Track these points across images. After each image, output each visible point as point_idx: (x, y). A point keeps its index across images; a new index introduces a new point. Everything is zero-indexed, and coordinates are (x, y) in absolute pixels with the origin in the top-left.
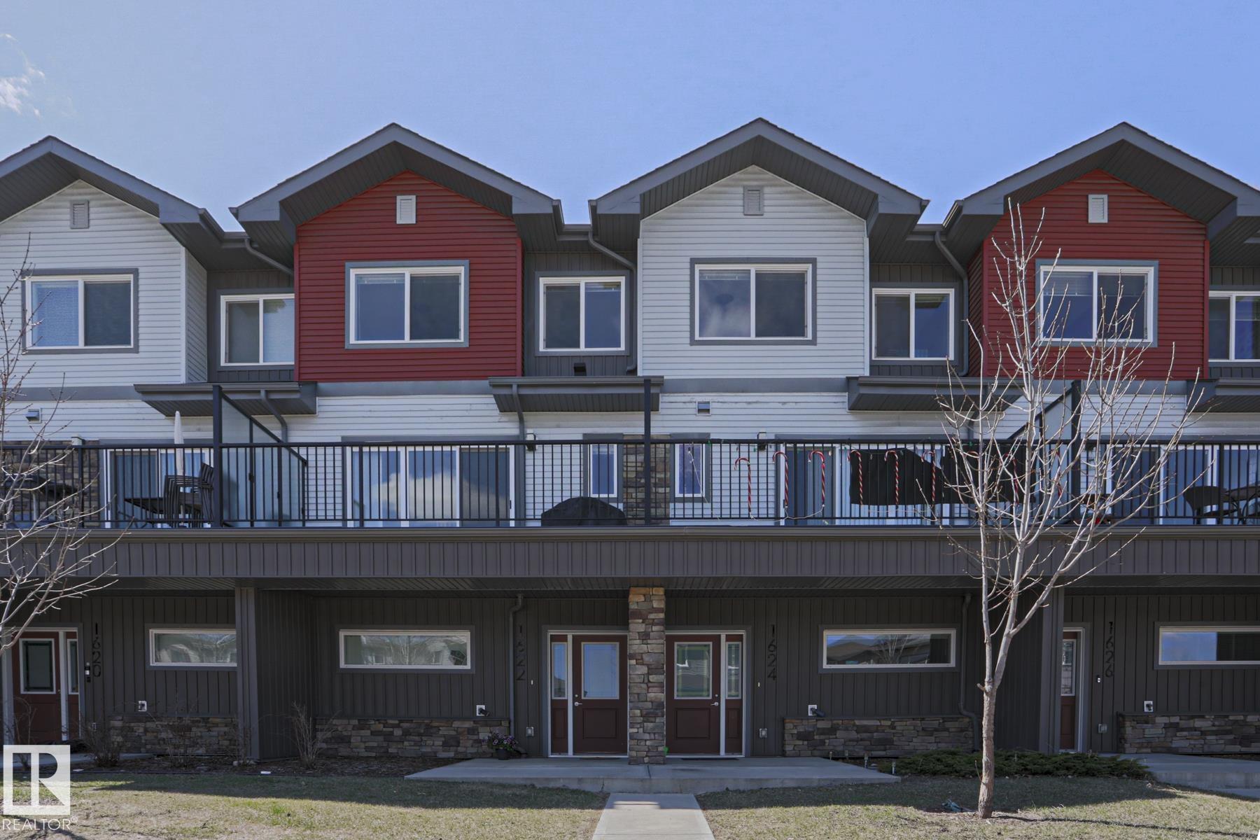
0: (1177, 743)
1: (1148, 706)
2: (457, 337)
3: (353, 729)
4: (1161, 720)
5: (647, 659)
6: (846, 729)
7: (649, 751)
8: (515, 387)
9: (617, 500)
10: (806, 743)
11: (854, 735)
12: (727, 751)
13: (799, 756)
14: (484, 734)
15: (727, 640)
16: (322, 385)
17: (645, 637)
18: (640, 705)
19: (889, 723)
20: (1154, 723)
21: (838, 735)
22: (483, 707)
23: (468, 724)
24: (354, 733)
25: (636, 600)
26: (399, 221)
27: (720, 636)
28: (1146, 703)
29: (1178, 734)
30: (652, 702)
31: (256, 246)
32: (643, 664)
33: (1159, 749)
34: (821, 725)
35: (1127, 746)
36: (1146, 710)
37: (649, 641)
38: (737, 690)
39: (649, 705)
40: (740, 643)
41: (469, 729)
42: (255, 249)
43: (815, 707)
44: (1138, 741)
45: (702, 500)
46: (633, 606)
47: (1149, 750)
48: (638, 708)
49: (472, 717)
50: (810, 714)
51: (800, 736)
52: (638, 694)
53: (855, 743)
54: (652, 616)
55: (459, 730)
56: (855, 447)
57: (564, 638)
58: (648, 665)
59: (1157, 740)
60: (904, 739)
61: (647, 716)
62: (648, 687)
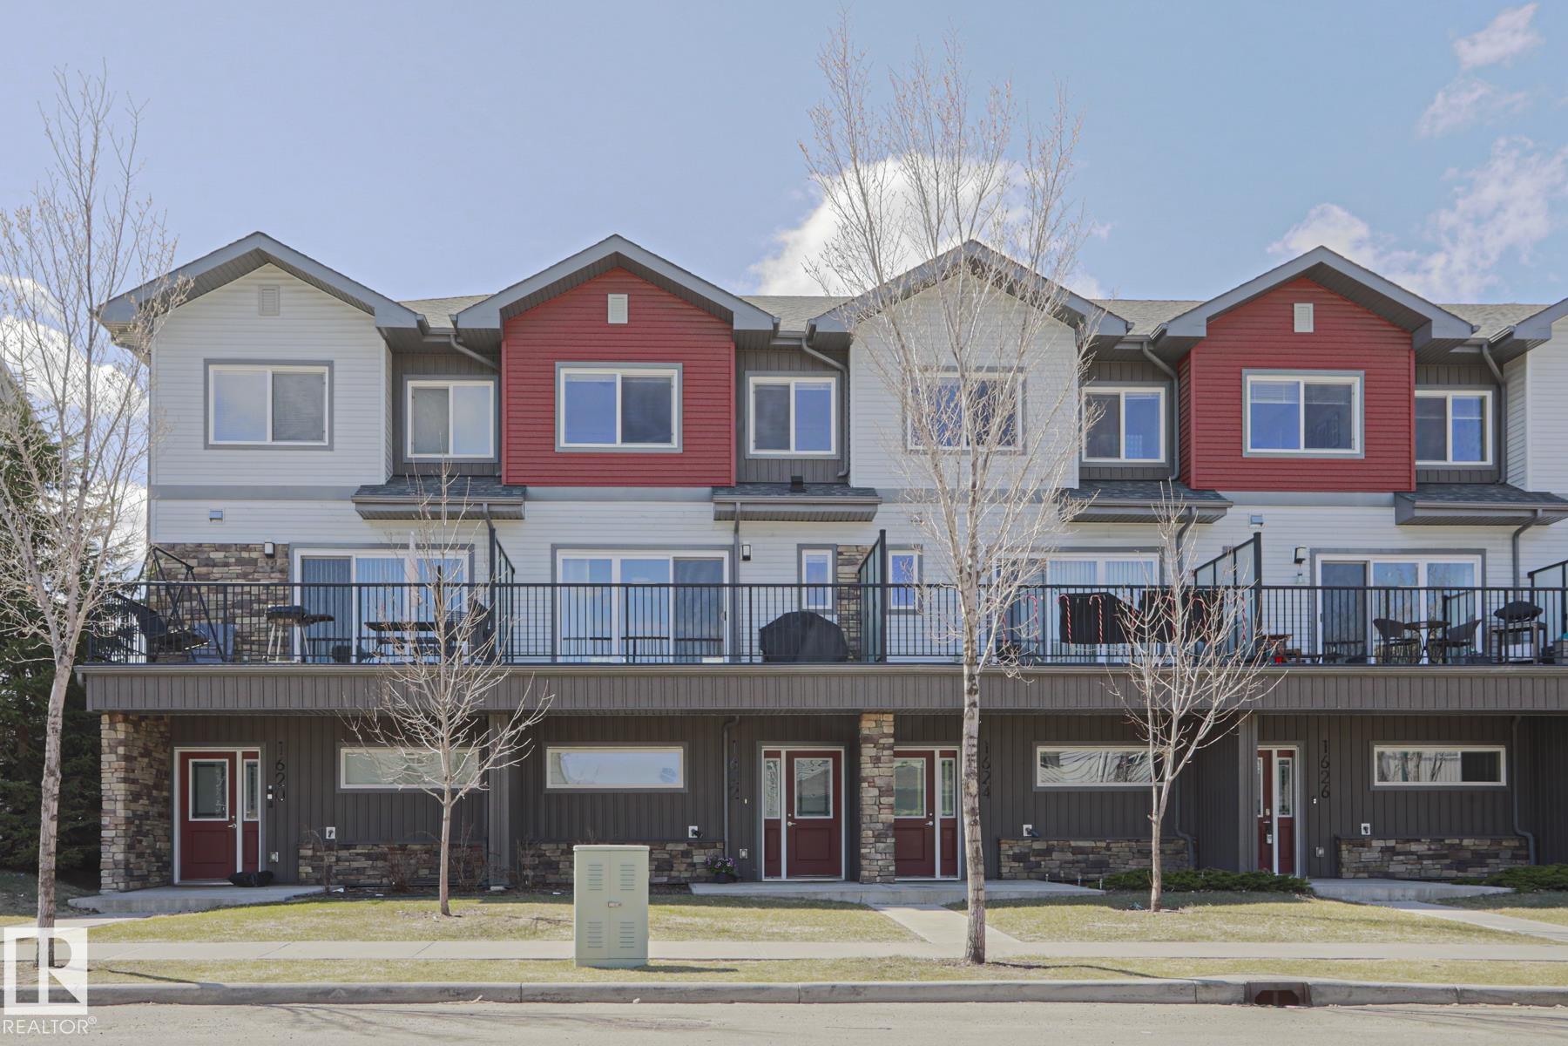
0: (1394, 868)
1: (1365, 828)
2: (668, 440)
3: (562, 854)
4: (1378, 844)
5: (878, 782)
6: (1062, 850)
7: (881, 870)
8: (738, 505)
9: (832, 612)
10: (1021, 864)
11: (1069, 856)
12: (942, 874)
13: (1015, 879)
14: (699, 857)
15: (941, 756)
16: (530, 489)
17: (876, 760)
18: (872, 826)
19: (1104, 844)
20: (1370, 846)
21: (1054, 857)
22: (696, 828)
23: (682, 847)
24: (562, 858)
25: (867, 726)
26: (610, 321)
27: (933, 752)
28: (1363, 825)
29: (1395, 858)
30: (883, 823)
31: (461, 340)
32: (874, 787)
33: (1376, 874)
34: (1037, 846)
35: (1344, 870)
36: (1363, 833)
37: (880, 765)
38: (951, 809)
39: (880, 826)
40: (953, 759)
41: (683, 852)
42: (459, 344)
43: (1030, 826)
44: (1355, 865)
45: (914, 612)
46: (865, 732)
47: (1366, 875)
48: (870, 829)
49: (685, 839)
50: (1025, 834)
51: (1016, 858)
52: (871, 816)
53: (1070, 865)
54: (882, 741)
55: (673, 853)
56: (1064, 591)
57: (778, 754)
58: (879, 788)
59: (1374, 864)
60: (1118, 861)
61: (879, 837)
62: (880, 809)
